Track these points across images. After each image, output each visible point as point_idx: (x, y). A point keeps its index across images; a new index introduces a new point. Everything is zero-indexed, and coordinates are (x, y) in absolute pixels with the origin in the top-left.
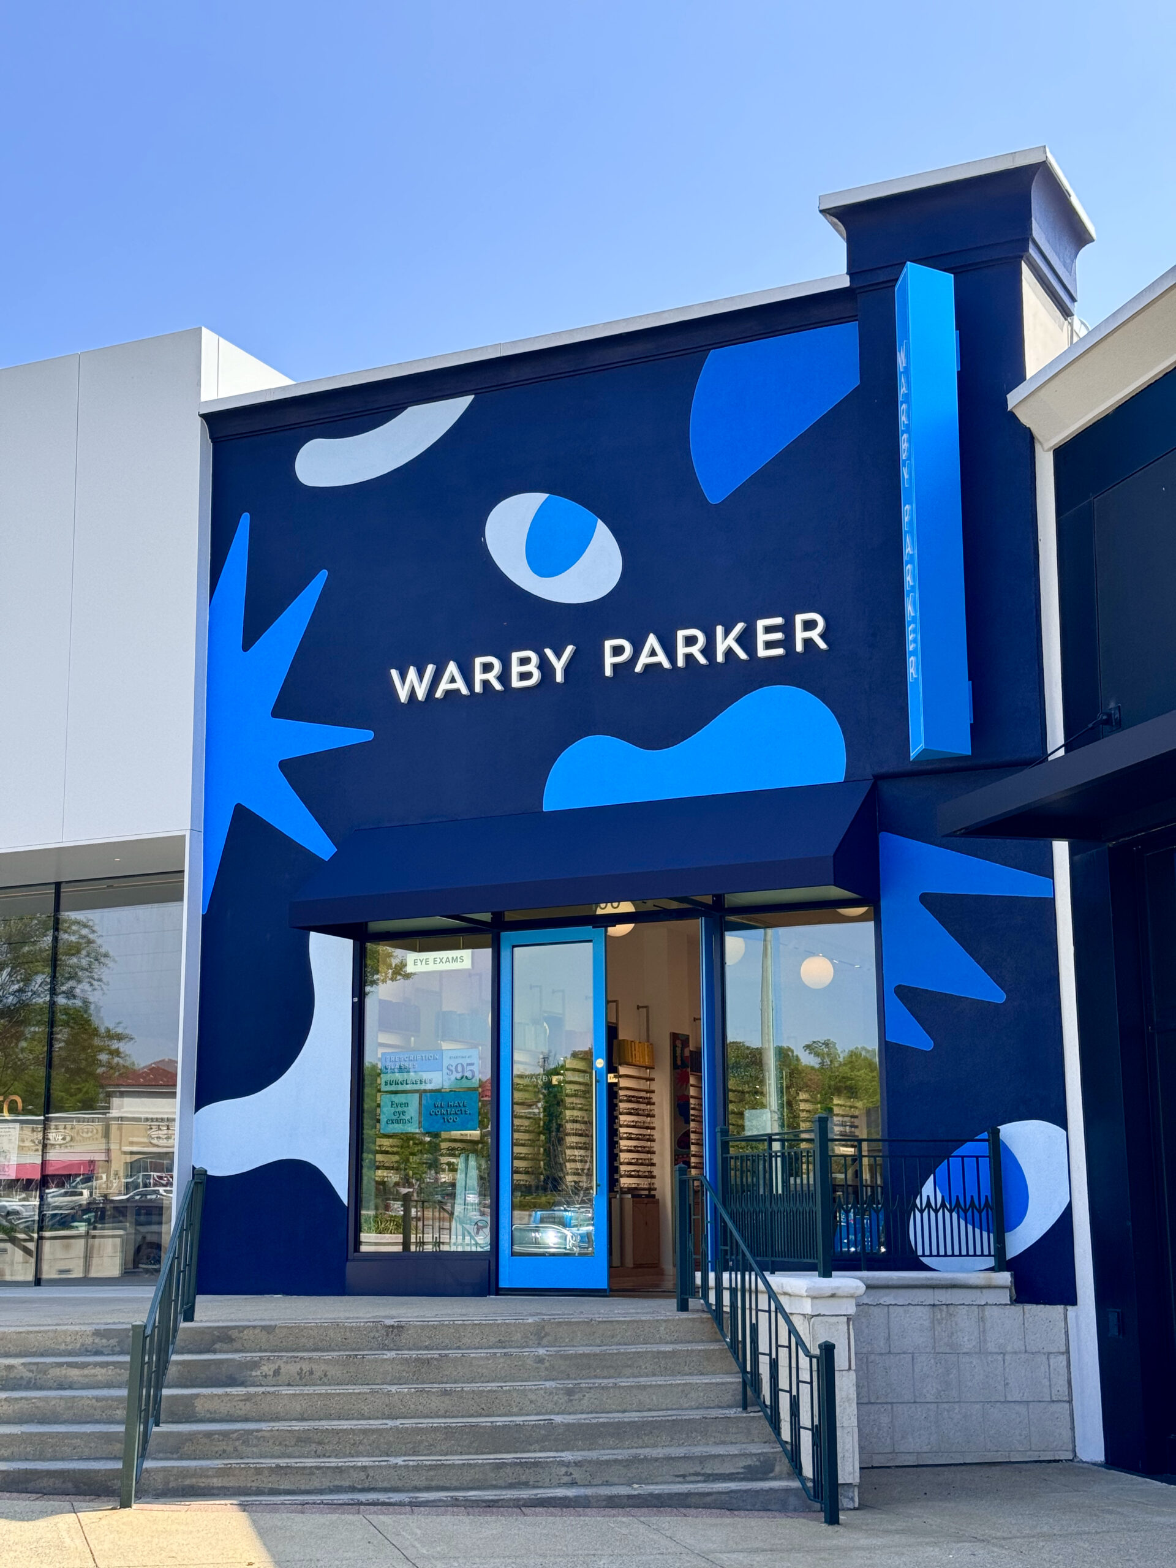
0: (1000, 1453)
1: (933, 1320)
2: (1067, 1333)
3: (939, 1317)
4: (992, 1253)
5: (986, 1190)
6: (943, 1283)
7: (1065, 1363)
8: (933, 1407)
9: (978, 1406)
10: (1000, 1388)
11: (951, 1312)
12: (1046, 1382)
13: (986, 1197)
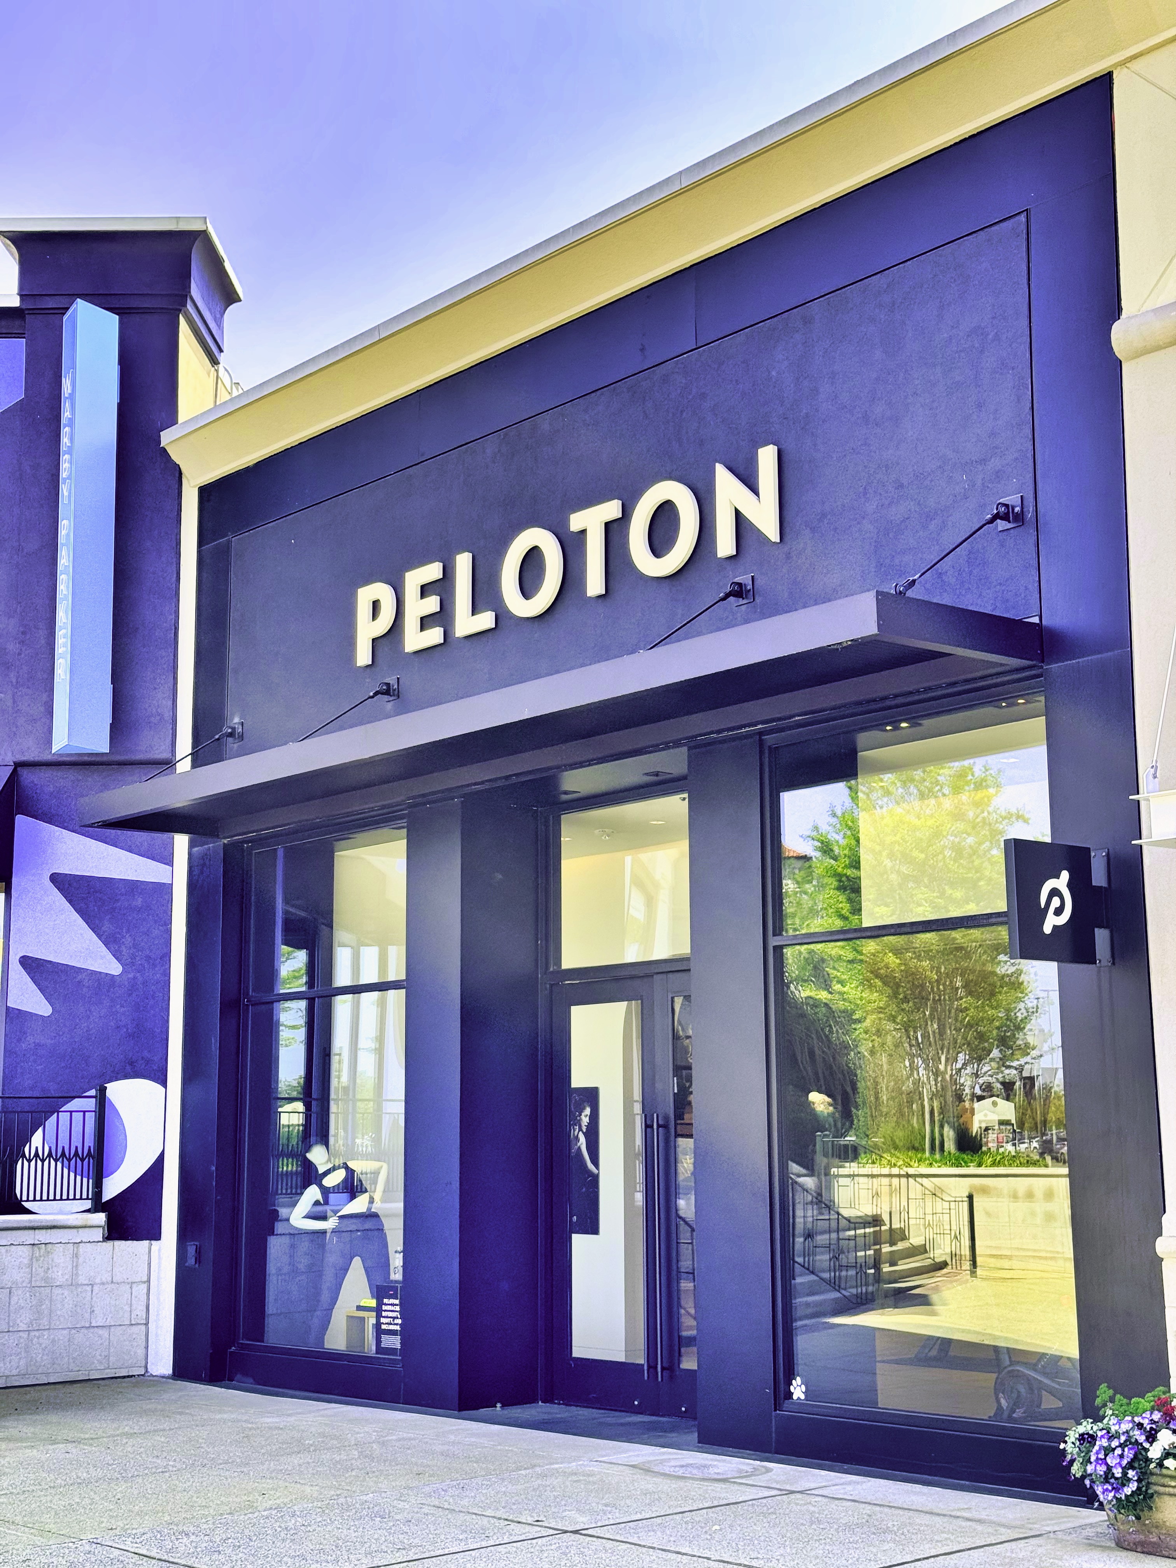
0: (81, 1372)
1: (32, 1259)
2: (149, 1264)
3: (37, 1255)
4: (90, 1197)
5: (90, 1142)
6: (44, 1224)
7: (145, 1291)
8: (25, 1335)
9: (65, 1332)
10: (87, 1316)
11: (49, 1250)
12: (127, 1308)
13: (90, 1147)
